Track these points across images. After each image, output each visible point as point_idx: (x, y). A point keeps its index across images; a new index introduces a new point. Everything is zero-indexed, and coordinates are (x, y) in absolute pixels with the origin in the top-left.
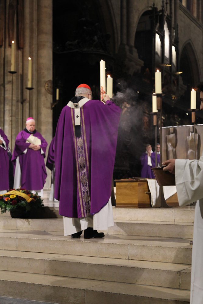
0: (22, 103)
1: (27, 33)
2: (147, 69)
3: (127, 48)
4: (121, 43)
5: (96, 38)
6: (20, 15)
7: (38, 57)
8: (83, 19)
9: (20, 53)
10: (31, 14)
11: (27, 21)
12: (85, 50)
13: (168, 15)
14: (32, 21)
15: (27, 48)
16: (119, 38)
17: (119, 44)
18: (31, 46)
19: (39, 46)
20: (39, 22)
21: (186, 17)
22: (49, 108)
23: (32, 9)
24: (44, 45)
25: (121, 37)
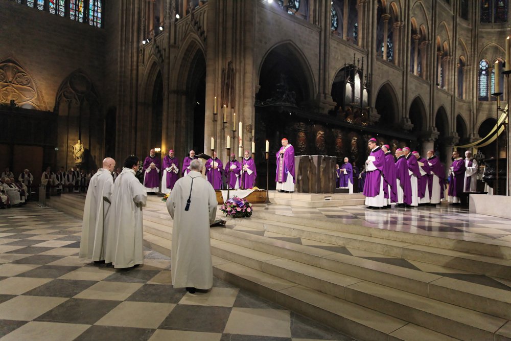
0: (234, 138)
1: (237, 99)
2: (340, 108)
3: (322, 95)
4: (319, 93)
5: (284, 96)
6: (233, 88)
7: (243, 111)
8: (279, 84)
9: (233, 110)
10: (240, 87)
11: (237, 91)
12: (278, 103)
13: (359, 68)
14: (240, 91)
15: (237, 107)
16: (318, 89)
17: (317, 92)
18: (239, 106)
19: (244, 105)
20: (244, 90)
21: (384, 65)
22: (248, 141)
23: (240, 84)
24: (246, 105)
25: (319, 88)
